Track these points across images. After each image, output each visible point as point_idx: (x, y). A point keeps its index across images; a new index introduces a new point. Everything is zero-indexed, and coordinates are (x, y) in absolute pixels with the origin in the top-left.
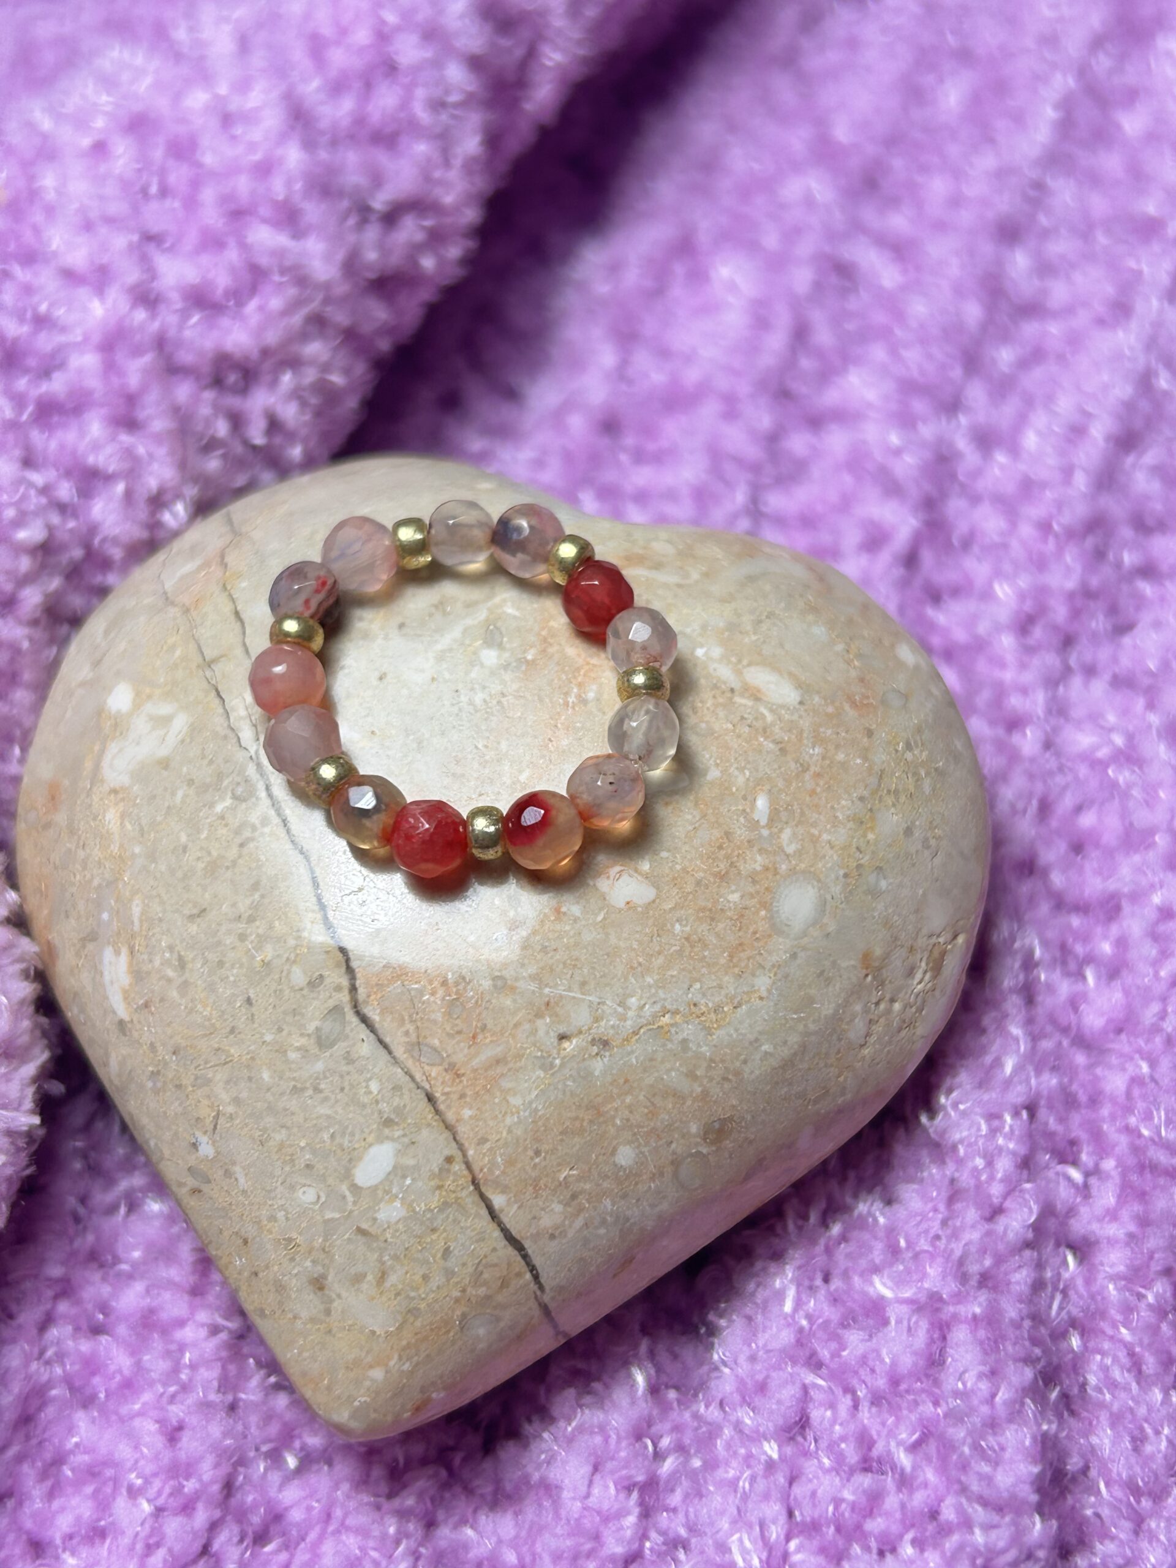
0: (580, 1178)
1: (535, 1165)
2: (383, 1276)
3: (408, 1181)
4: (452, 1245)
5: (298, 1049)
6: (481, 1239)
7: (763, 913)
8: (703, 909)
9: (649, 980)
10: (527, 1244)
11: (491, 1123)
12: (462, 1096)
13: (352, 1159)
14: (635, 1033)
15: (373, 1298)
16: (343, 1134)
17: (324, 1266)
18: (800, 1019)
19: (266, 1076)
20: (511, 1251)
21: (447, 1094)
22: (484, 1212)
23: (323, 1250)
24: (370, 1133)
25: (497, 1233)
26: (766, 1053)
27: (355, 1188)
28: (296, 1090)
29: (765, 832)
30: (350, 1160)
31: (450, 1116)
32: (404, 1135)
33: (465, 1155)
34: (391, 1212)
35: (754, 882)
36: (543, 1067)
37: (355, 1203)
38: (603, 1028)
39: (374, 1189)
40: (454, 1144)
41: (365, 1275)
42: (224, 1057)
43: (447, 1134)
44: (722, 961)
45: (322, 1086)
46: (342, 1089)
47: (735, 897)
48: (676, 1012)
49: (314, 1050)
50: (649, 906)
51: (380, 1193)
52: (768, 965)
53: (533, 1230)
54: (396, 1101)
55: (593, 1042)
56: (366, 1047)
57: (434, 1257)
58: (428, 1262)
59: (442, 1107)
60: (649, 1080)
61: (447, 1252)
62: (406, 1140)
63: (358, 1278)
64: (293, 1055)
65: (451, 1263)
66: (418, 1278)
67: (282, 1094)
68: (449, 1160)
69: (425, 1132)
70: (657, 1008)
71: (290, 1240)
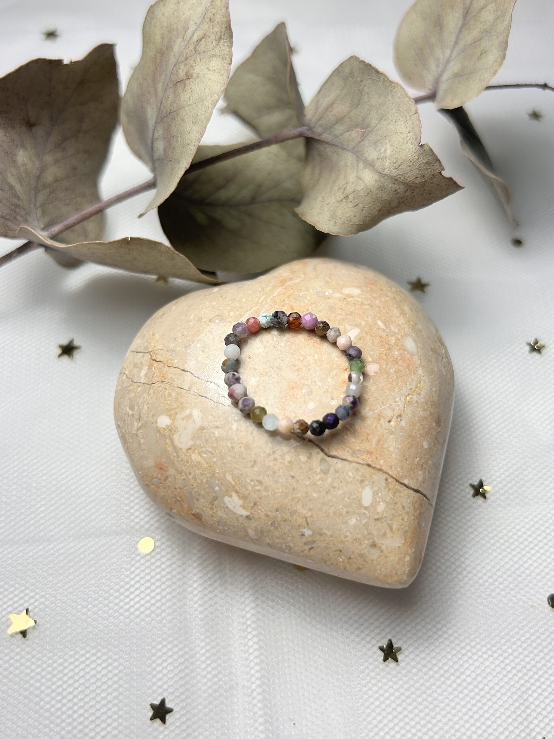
0: (420, 459)
1: (408, 465)
2: (391, 528)
3: (380, 494)
4: (403, 504)
5: (319, 480)
6: (409, 497)
7: (406, 353)
8: (392, 362)
9: (396, 390)
10: (420, 489)
11: (390, 460)
12: (377, 458)
13: (359, 500)
14: (404, 407)
15: (392, 537)
16: (351, 494)
17: (372, 538)
18: (434, 376)
19: (315, 495)
20: (418, 494)
21: (372, 461)
22: (405, 488)
23: (369, 534)
24: (359, 488)
25: (412, 492)
26: (435, 391)
27: (366, 508)
28: (327, 493)
29: (387, 330)
30: (359, 501)
31: (378, 467)
32: (369, 482)
33: (389, 475)
34: (381, 507)
35: (397, 345)
36: (391, 434)
37: (369, 512)
38: (397, 412)
39: (372, 504)
40: (384, 474)
41: (386, 532)
42: (296, 500)
43: (380, 473)
44: (408, 372)
45: (335, 485)
46: (341, 482)
47: (396, 353)
48: (409, 395)
49: (324, 476)
50: (380, 369)
51: (374, 504)
52: (418, 366)
53: (419, 484)
54: (360, 474)
55: (397, 418)
56: (339, 464)
57: (401, 511)
58: (400, 514)
59: (374, 465)
60: (417, 419)
61: (403, 507)
62: (371, 483)
63: (385, 534)
64: (319, 483)
65: (407, 509)
66: (401, 521)
67: (324, 497)
68: (386, 479)
69: (374, 476)
70: (404, 397)
71: (356, 539)
